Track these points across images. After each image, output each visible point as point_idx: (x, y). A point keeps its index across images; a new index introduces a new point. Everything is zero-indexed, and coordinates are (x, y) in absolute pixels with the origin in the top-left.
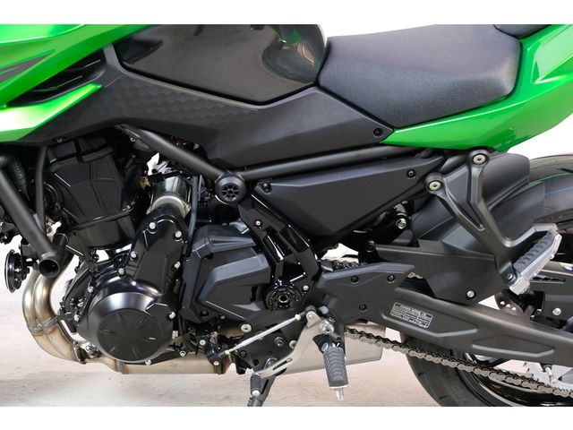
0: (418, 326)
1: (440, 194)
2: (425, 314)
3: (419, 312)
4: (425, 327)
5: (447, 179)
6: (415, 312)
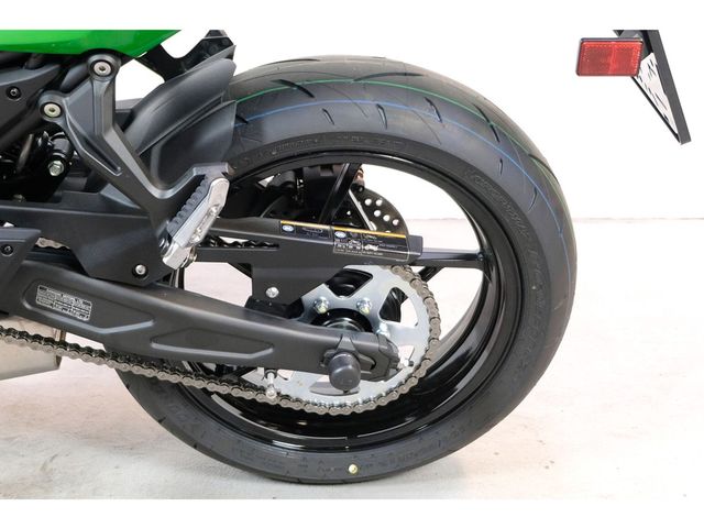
0: (75, 319)
1: (59, 122)
2: (81, 301)
3: (73, 299)
4: (85, 319)
5: (66, 101)
6: (67, 298)
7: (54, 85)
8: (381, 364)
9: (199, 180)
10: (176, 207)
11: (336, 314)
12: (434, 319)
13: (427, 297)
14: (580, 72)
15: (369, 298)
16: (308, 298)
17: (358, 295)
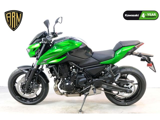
0: (105, 87)
1: (106, 70)
6: (105, 85)
7: (106, 67)
8: (131, 92)
9: (118, 74)
10: (116, 76)
11: (127, 87)
12: (135, 88)
13: (134, 86)
14: (147, 66)
15: (129, 86)
16: (124, 86)
17: (128, 86)
